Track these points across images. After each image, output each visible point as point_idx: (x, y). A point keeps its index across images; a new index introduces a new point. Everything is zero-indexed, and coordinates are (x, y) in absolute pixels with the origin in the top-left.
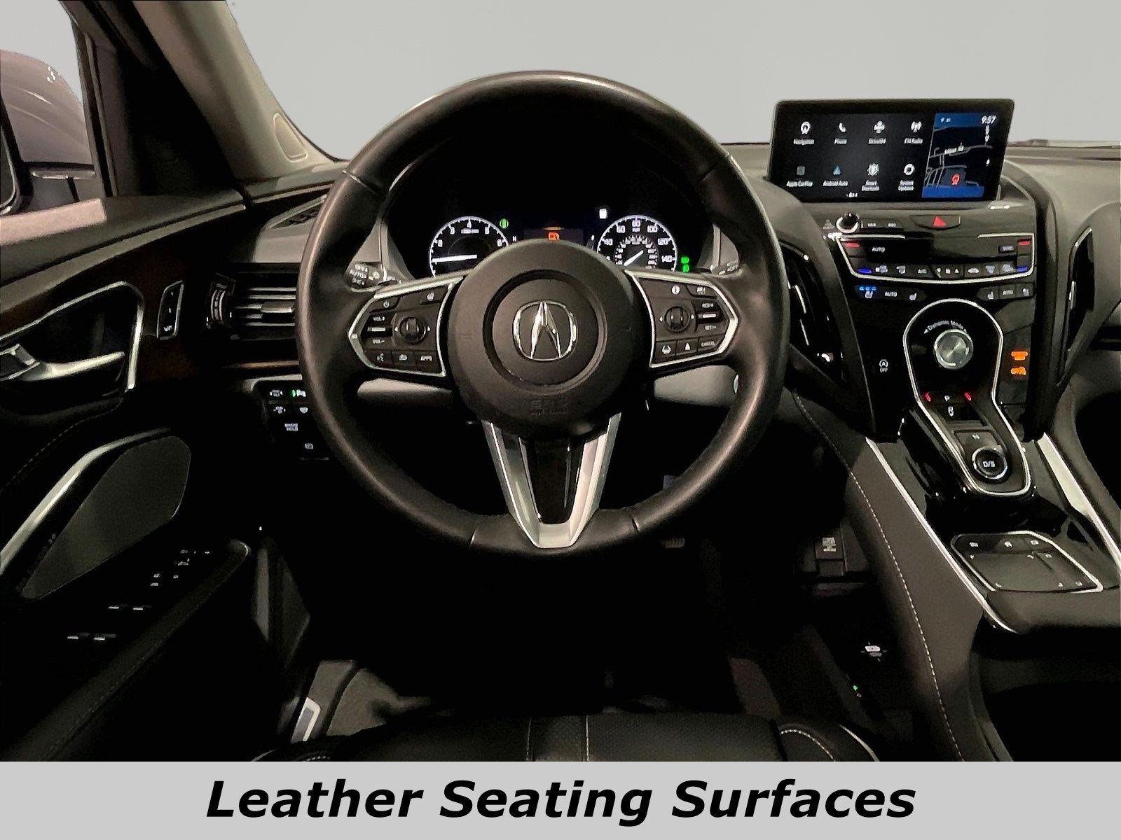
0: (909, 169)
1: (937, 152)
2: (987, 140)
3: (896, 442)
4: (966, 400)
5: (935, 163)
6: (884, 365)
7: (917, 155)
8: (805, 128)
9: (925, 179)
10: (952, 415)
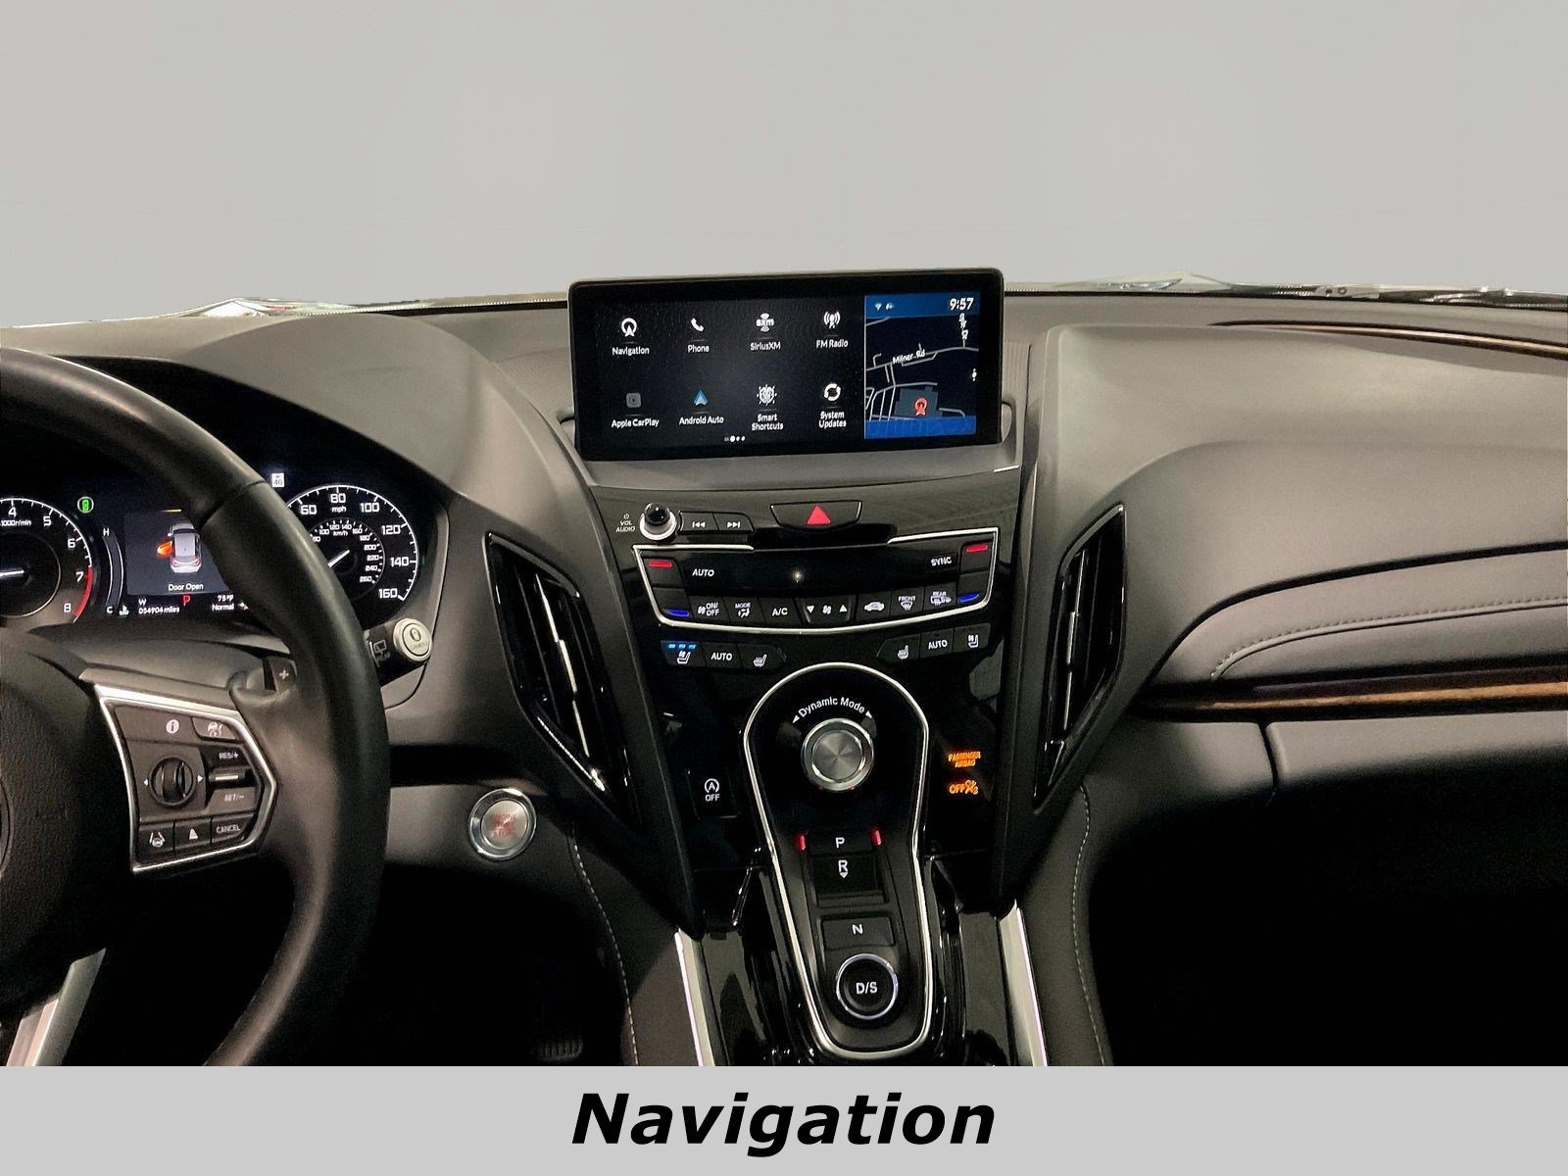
0: (832, 391)
1: (879, 361)
2: (965, 337)
3: (725, 938)
4: (874, 841)
5: (877, 379)
6: (712, 788)
7: (844, 367)
8: (629, 328)
9: (866, 408)
10: (844, 875)
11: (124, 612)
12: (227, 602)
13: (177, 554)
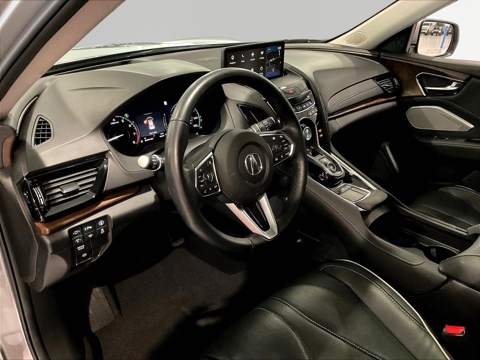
0: (261, 68)
1: (268, 61)
2: (280, 55)
4: (312, 148)
5: (268, 65)
7: (263, 63)
8: (233, 57)
9: (266, 71)
11: (142, 141)
12: (163, 135)
13: (150, 125)
